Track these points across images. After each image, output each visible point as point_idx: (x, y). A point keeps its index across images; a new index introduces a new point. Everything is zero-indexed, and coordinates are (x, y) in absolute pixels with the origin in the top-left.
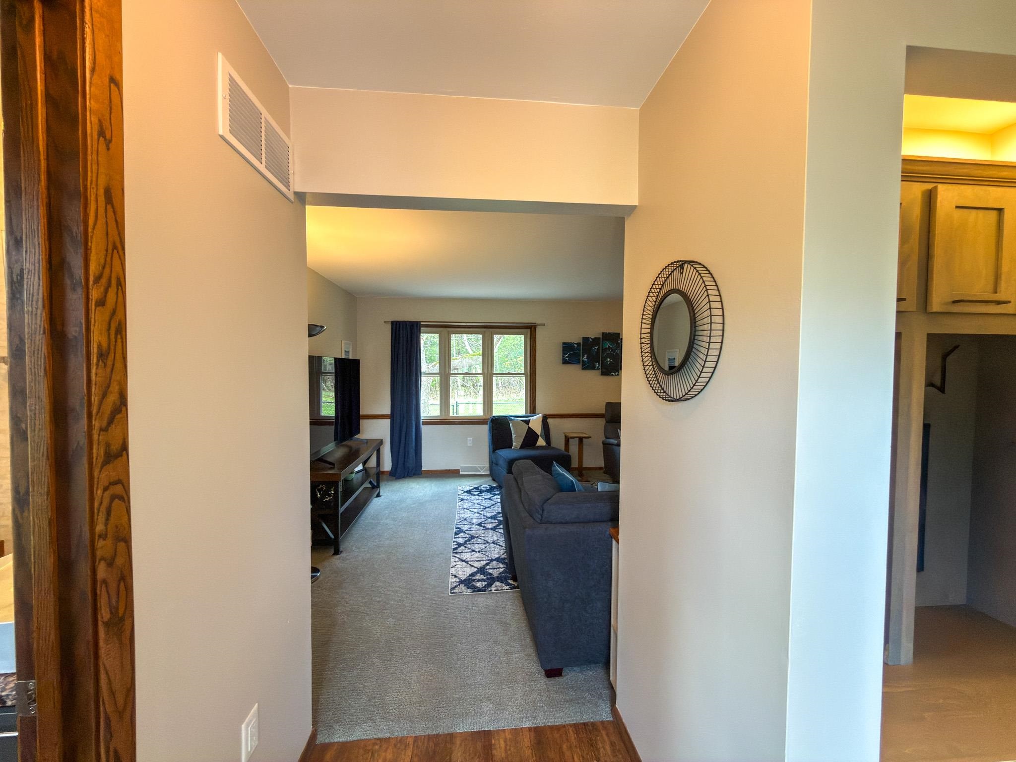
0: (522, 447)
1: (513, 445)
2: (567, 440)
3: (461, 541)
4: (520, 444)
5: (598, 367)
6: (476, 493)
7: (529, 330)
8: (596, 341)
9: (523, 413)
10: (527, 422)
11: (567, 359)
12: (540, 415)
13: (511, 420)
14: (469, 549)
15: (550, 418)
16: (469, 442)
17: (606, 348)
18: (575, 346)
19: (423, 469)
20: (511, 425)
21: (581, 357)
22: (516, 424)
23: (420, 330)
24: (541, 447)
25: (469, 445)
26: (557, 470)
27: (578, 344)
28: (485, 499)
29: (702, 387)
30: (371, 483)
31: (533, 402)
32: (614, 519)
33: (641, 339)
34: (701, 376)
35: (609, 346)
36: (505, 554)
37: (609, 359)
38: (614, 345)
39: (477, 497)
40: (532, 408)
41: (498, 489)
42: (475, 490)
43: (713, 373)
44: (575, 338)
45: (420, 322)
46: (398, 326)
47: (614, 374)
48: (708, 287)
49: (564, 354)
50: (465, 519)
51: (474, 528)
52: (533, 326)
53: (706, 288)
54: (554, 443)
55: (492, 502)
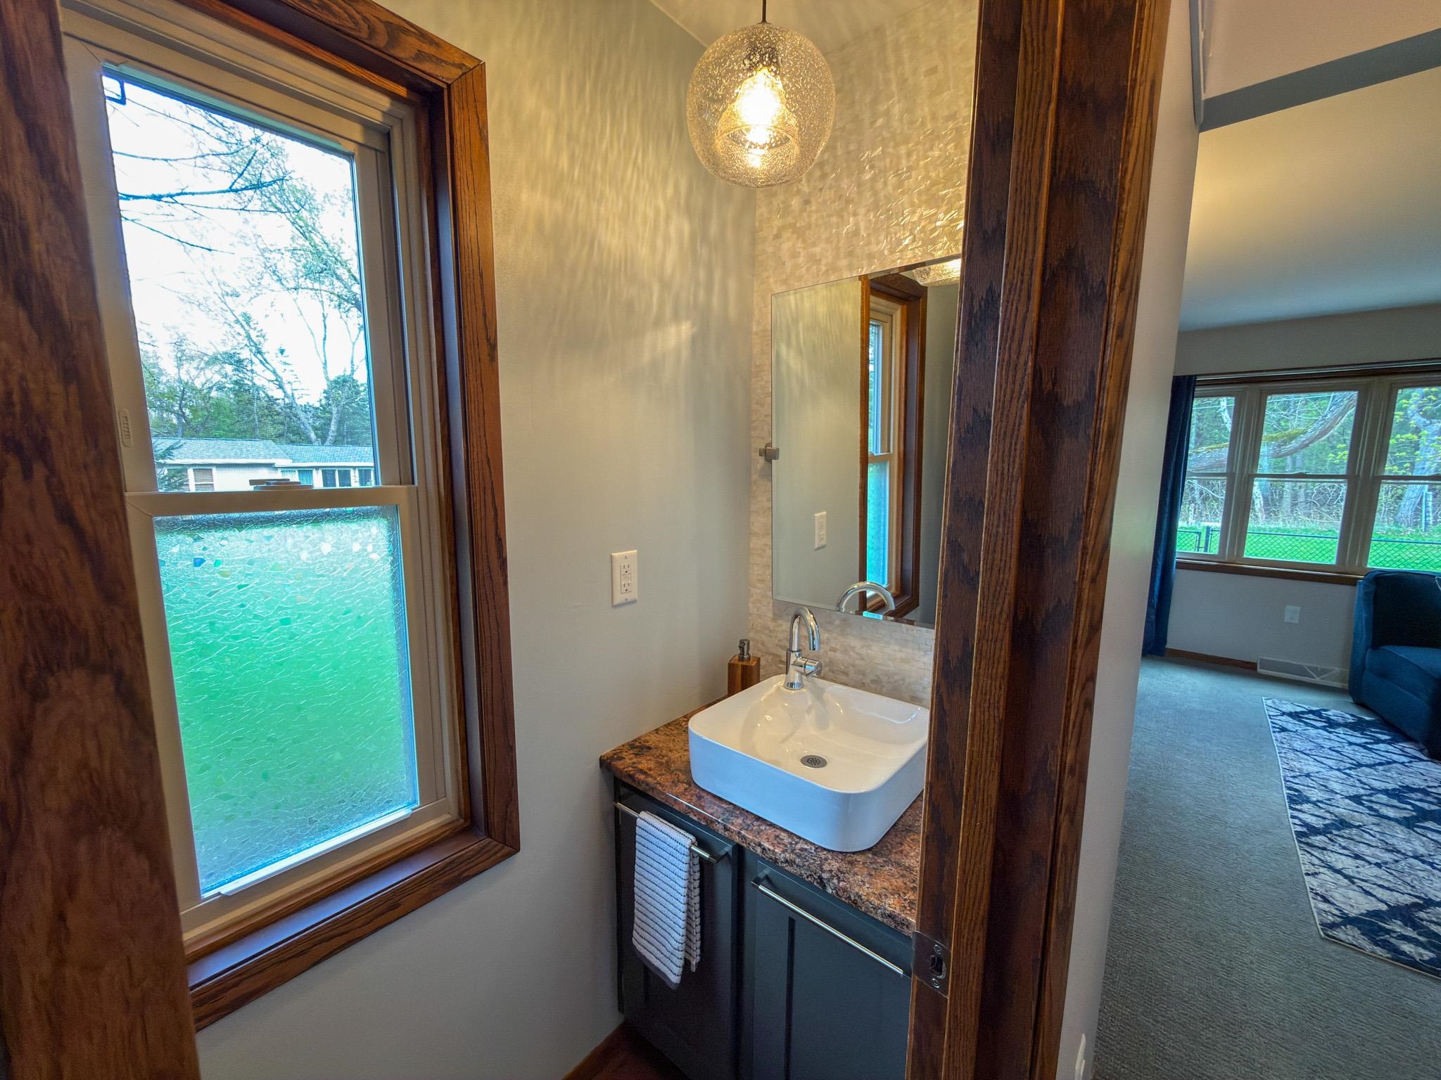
3: (1312, 820)
6: (1318, 724)
14: (1345, 848)
16: (1288, 614)
19: (1168, 646)
23: (1194, 391)
28: (1351, 744)
39: (1323, 732)
41: (1380, 729)
45: (1196, 376)
51: (1340, 804)
55: (1375, 755)
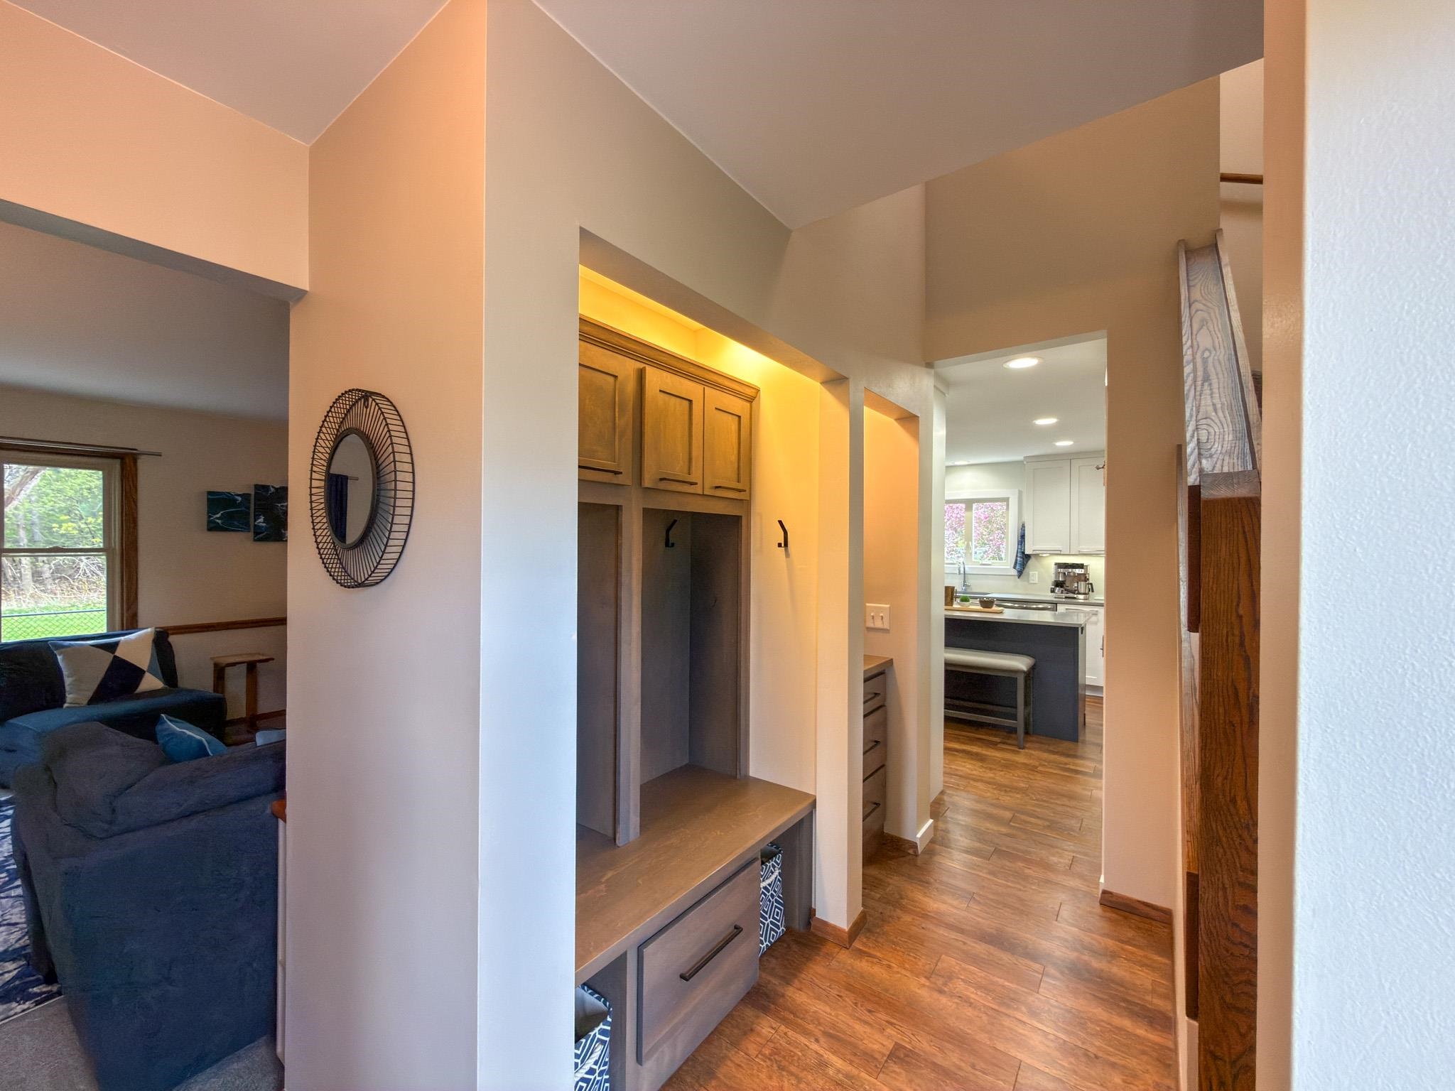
0: (94, 700)
1: (68, 700)
2: (220, 672)
4: (89, 695)
7: (116, 461)
9: (104, 630)
10: (112, 647)
11: (219, 521)
12: (149, 630)
13: (60, 648)
15: (173, 634)
18: (237, 500)
20: (59, 658)
21: (252, 520)
24: (152, 693)
26: (169, 728)
27: (246, 497)
29: (391, 566)
32: (279, 787)
33: (311, 495)
34: (386, 551)
36: (27, 937)
40: (126, 620)
43: (401, 553)
44: (237, 485)
48: (392, 433)
49: (211, 512)
52: (128, 454)
53: (390, 433)
54: (185, 681)
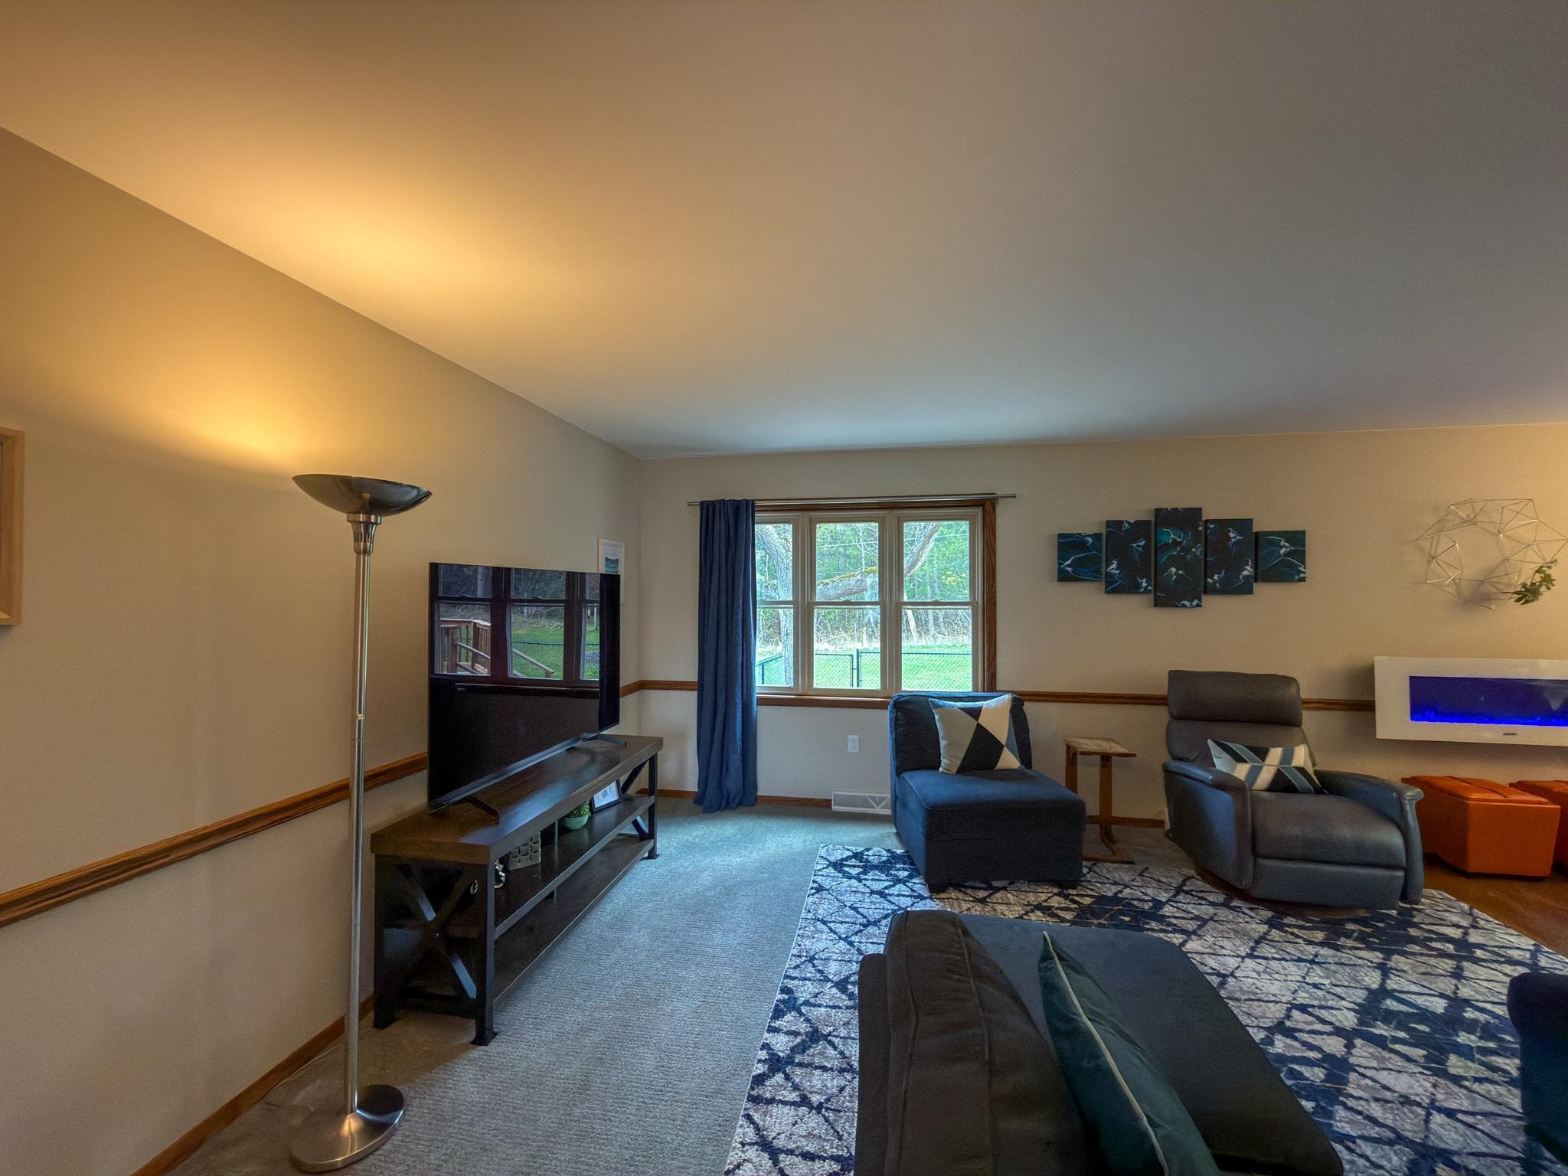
0: (961, 770)
1: (942, 764)
3: (781, 1044)
4: (959, 762)
5: (1146, 588)
6: (854, 872)
7: (979, 511)
8: (1140, 528)
9: (968, 689)
10: (976, 712)
11: (1069, 569)
12: (1007, 695)
13: (937, 706)
14: (796, 1088)
15: (1027, 701)
16: (850, 744)
17: (1166, 545)
18: (1088, 542)
19: (760, 793)
20: (936, 717)
21: (1104, 565)
22: (948, 714)
23: (753, 517)
24: (1008, 775)
25: (850, 750)
27: (1097, 537)
28: (872, 892)
30: (636, 823)
31: (990, 665)
35: (1174, 540)
37: (1174, 570)
38: (1186, 534)
39: (854, 882)
40: (988, 680)
41: (904, 863)
42: (853, 862)
44: (1087, 521)
45: (753, 501)
46: (710, 509)
47: (1187, 603)
49: (1062, 558)
50: (812, 959)
51: (824, 1000)
52: (987, 500)
54: (1040, 765)
55: (887, 905)
